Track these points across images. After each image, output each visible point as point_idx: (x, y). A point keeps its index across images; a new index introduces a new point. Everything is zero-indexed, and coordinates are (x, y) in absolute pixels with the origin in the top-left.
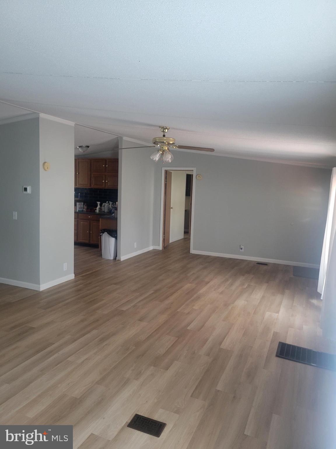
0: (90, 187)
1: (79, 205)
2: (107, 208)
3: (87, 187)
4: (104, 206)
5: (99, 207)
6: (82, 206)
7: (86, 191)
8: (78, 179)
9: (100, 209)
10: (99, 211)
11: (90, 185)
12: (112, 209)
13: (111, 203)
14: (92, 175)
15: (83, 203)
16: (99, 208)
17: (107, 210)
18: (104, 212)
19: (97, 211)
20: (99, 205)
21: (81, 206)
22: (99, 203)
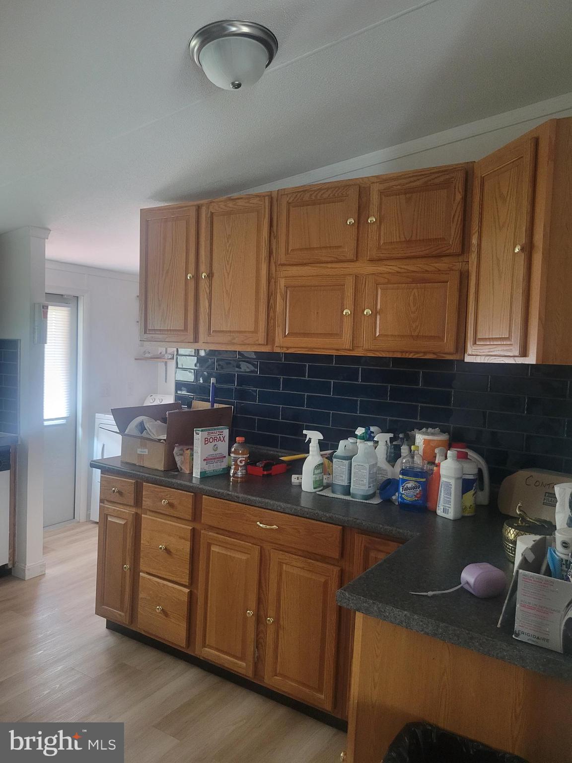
0: (266, 349)
1: (207, 441)
2: (366, 472)
3: (249, 349)
4: (349, 458)
5: (313, 459)
6: (223, 447)
7: (245, 367)
8: (207, 302)
9: (323, 469)
10: (315, 482)
11: (270, 338)
12: (404, 481)
13: (383, 438)
14: (282, 282)
15: (226, 432)
16: (317, 467)
17: (366, 481)
18: (347, 490)
19: (306, 480)
20: (314, 447)
21: (215, 448)
22: (314, 436)
